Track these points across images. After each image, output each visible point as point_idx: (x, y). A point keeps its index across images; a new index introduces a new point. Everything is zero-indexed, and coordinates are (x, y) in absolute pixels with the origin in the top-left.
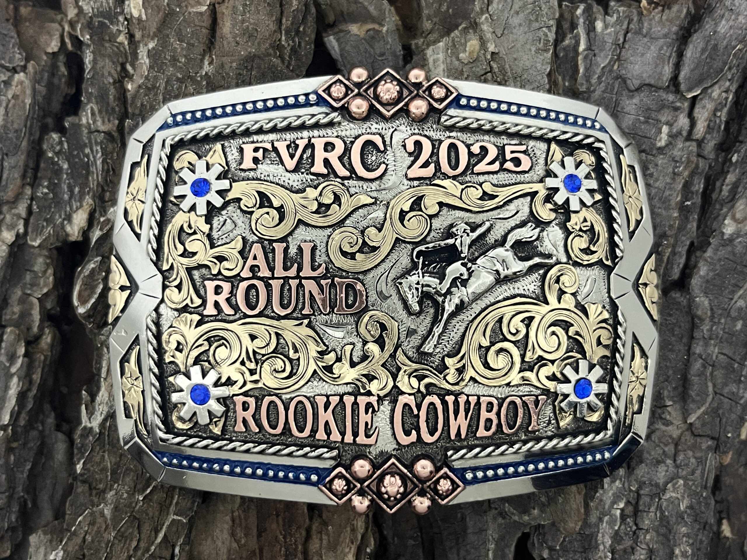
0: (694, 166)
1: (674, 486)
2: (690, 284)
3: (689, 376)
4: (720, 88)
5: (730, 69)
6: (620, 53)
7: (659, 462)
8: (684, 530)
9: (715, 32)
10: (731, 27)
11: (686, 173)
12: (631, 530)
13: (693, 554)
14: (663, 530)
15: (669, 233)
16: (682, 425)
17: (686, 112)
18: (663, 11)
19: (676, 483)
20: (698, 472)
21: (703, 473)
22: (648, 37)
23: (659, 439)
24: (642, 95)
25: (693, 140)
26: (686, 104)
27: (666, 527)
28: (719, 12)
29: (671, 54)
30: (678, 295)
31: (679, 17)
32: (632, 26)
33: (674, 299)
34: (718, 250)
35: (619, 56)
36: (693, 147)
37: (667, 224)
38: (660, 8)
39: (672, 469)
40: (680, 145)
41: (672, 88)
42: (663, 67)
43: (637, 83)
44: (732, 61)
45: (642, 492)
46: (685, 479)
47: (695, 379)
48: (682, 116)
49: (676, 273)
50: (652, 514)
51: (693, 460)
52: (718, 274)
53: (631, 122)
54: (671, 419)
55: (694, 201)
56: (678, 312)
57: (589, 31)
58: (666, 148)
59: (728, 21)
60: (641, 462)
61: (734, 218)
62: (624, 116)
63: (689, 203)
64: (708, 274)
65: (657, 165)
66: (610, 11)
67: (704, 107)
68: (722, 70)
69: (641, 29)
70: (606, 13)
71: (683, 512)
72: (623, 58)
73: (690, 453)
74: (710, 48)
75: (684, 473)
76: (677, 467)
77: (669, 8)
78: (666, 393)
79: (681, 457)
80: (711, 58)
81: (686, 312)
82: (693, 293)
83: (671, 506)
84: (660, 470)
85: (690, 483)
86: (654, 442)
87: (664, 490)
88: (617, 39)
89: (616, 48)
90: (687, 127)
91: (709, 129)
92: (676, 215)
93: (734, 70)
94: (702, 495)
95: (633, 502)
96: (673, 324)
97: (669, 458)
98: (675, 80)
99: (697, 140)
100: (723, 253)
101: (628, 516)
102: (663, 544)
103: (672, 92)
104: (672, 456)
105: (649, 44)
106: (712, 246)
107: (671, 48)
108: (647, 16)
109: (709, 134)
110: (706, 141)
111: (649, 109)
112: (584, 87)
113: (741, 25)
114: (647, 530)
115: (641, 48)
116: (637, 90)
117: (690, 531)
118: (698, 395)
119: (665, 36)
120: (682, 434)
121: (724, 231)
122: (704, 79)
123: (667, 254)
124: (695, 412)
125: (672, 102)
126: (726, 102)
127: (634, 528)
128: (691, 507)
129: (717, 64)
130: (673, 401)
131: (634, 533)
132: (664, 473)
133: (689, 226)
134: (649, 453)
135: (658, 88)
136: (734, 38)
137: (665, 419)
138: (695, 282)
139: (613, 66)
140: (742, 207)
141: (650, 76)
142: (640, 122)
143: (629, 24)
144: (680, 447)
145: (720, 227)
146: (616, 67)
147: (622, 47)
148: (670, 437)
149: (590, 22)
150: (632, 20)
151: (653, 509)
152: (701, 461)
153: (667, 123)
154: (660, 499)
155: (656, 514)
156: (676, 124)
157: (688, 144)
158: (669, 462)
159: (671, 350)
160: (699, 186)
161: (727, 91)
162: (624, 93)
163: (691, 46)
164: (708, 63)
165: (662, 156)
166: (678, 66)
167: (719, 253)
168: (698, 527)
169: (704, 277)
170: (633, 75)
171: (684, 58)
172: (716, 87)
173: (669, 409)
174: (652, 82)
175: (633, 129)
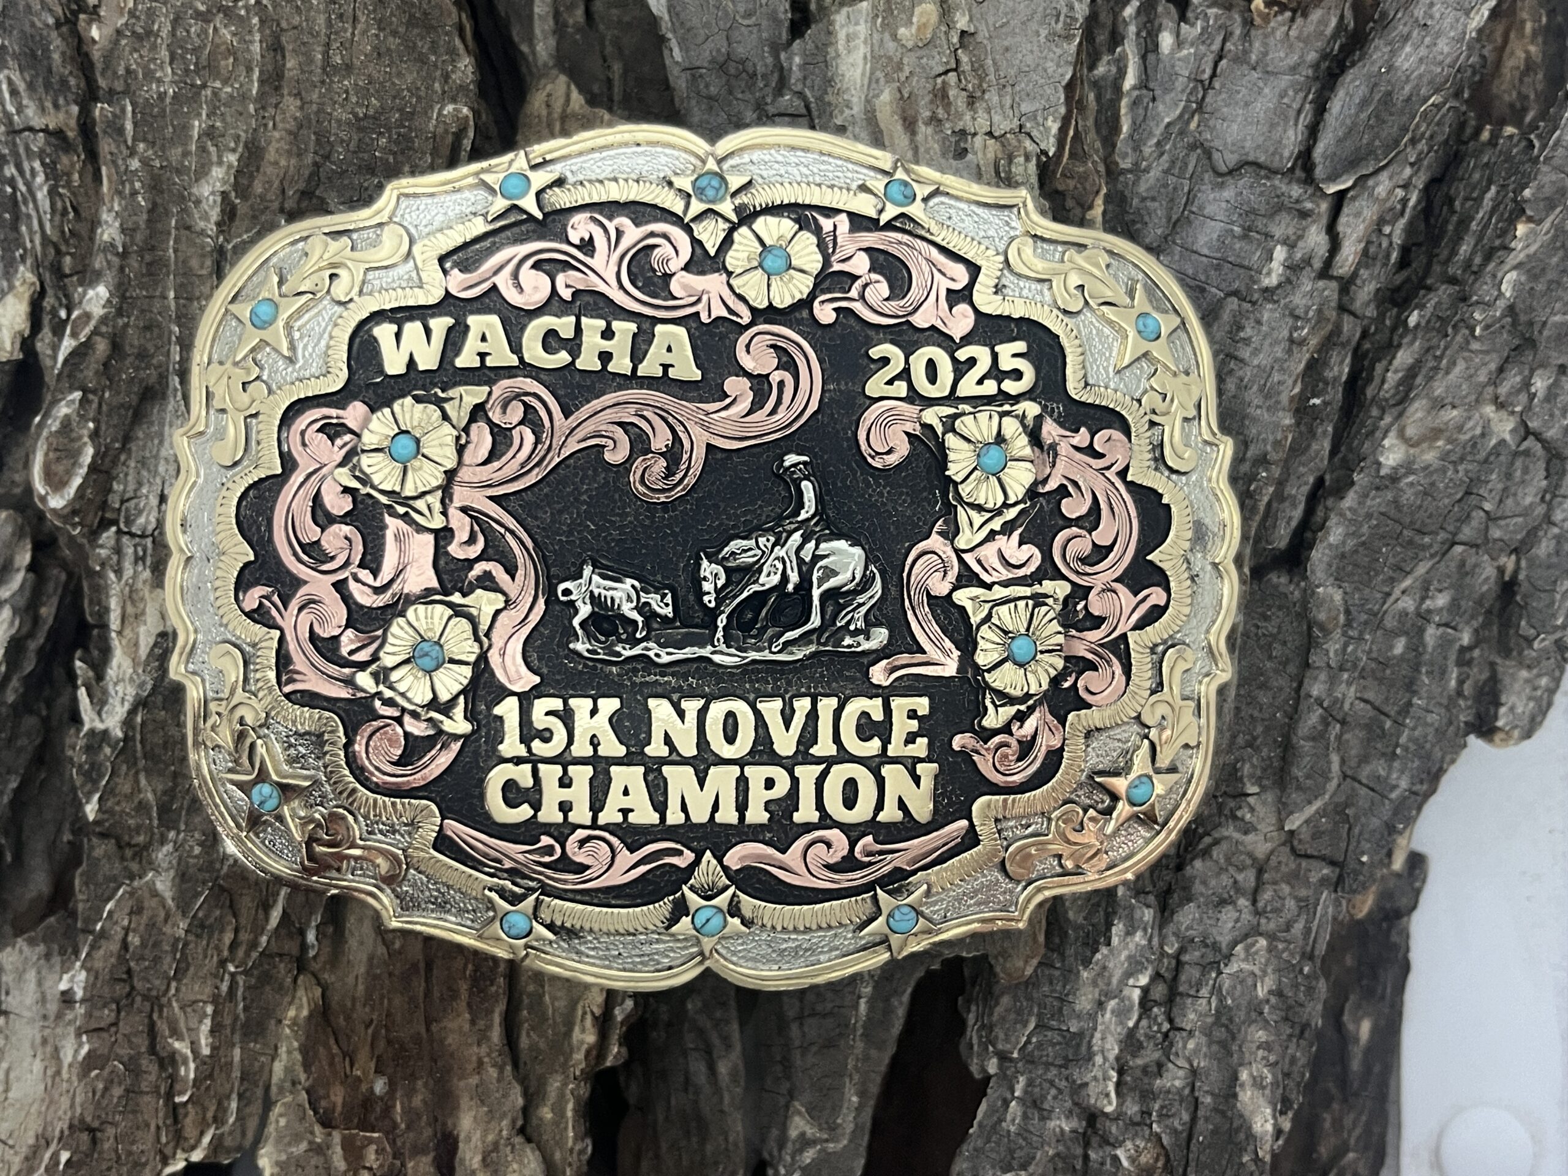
0: (1330, 327)
1: (1247, 949)
2: (1308, 559)
3: (1294, 740)
4: (1391, 178)
5: (1413, 141)
6: (1203, 98)
7: (1223, 902)
8: (1261, 1035)
9: (1390, 68)
10: (1421, 60)
11: (1314, 342)
12: (1159, 1031)
13: (1275, 1084)
14: (1220, 1034)
15: (1273, 456)
16: (1275, 834)
17: (1324, 221)
18: (1292, 20)
19: (1253, 945)
20: (1299, 927)
21: (1307, 931)
22: (1259, 69)
23: (1228, 859)
24: (1241, 182)
25: (1332, 278)
26: (1324, 206)
27: (1227, 1027)
28: (1401, 29)
29: (1302, 105)
30: (1284, 580)
31: (1322, 33)
32: (1229, 46)
33: (1276, 587)
34: (1366, 496)
35: (1201, 104)
36: (1330, 290)
37: (1271, 438)
38: (1288, 14)
39: (1247, 916)
40: (1307, 286)
41: (1299, 173)
42: (1285, 131)
43: (1232, 159)
44: (1418, 126)
45: (1186, 958)
46: (1272, 937)
47: (1306, 746)
48: (1313, 229)
49: (1282, 537)
50: (1204, 1002)
51: (1291, 904)
52: (1363, 544)
53: (1215, 236)
54: (1254, 819)
55: (1327, 398)
56: (1280, 613)
57: (1146, 52)
58: (1279, 292)
59: (1416, 47)
60: (1189, 900)
61: (1401, 434)
62: (1203, 224)
63: (1316, 401)
64: (1344, 543)
65: (1259, 322)
66: (1190, 15)
67: (1358, 214)
68: (1397, 143)
69: (1245, 52)
70: (1183, 18)
71: (1261, 1002)
72: (1209, 109)
73: (1286, 889)
74: (1377, 97)
75: (1272, 926)
76: (1257, 913)
77: (1305, 15)
78: (1247, 769)
79: (1267, 895)
80: (1377, 117)
81: (1298, 614)
82: (1312, 578)
83: (1239, 987)
84: (1223, 917)
85: (1281, 946)
86: (1217, 862)
87: (1229, 957)
88: (1199, 70)
89: (1195, 88)
90: (1322, 251)
91: (1366, 257)
92: (1288, 421)
93: (1422, 146)
94: (1301, 971)
95: (1168, 976)
96: (1271, 635)
97: (1243, 895)
98: (1305, 158)
99: (1339, 279)
100: (1377, 502)
101: (1157, 1003)
102: (1219, 1060)
103: (1299, 181)
104: (1250, 891)
105: (1261, 84)
106: (1356, 488)
107: (1301, 95)
108: (1259, 27)
109: (1367, 267)
110: (1359, 282)
111: (1253, 211)
112: (1129, 160)
113: (1440, 58)
114: (1190, 1032)
115: (1244, 91)
116: (1230, 172)
117: (1272, 1038)
118: (1308, 777)
119: (1294, 69)
120: (1272, 852)
121: (1382, 459)
122: (1362, 159)
123: (1266, 499)
124: (1302, 809)
125: (1297, 201)
126: (1404, 206)
127: (1166, 1026)
128: (1279, 993)
129: (1390, 130)
130: (1260, 786)
131: (1166, 1035)
132: (1230, 925)
133: (1315, 447)
134: (1204, 883)
135: (1272, 172)
136: (1425, 80)
137: (1242, 819)
138: (1319, 557)
139: (1188, 122)
140: (1419, 415)
141: (1259, 147)
142: (1234, 237)
143: (1224, 41)
144: (1266, 876)
145: (1374, 452)
146: (1193, 125)
147: (1208, 87)
148: (1250, 855)
149: (1149, 33)
150: (1231, 34)
151: (1204, 992)
152: (1307, 906)
153: (1284, 243)
154: (1220, 973)
155: (1209, 1003)
156: (1301, 244)
157: (1321, 284)
158: (1243, 902)
159: (1263, 686)
160: (1340, 367)
161: (1405, 186)
162: (1206, 176)
163: (1341, 93)
164: (1372, 127)
165: (1270, 306)
166: (1313, 131)
167: (1369, 502)
168: (1289, 1031)
169: (1337, 547)
170: (1225, 144)
171: (1326, 115)
172: (1384, 176)
173: (1251, 800)
174: (1262, 159)
175: (1219, 250)
